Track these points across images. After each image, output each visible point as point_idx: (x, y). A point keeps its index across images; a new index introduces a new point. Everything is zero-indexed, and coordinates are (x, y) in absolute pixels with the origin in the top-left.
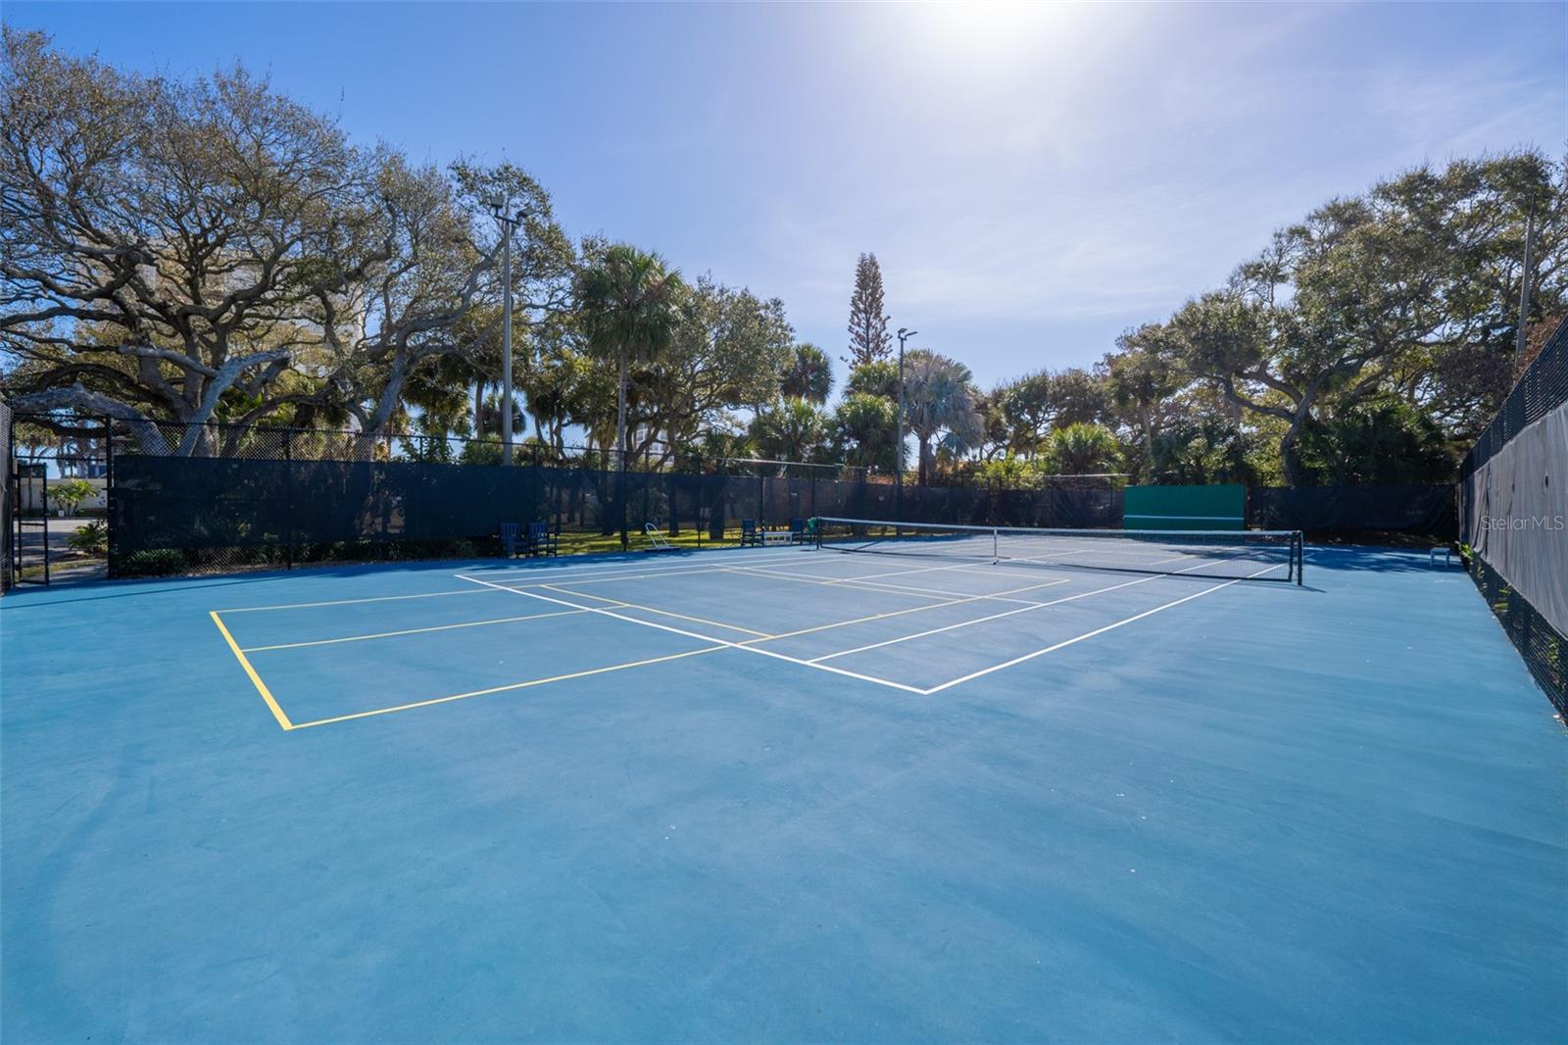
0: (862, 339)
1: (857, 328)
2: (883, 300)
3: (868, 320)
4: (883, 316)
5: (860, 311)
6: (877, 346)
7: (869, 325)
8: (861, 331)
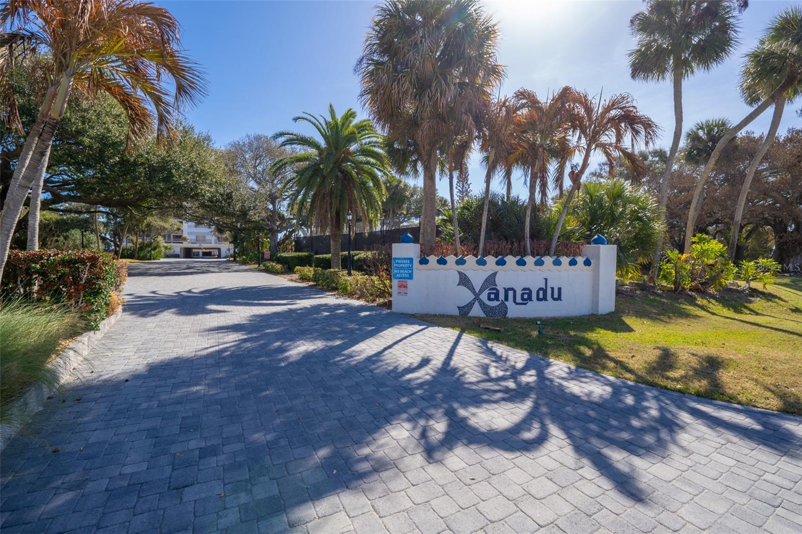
0: (461, 192)
1: (459, 188)
2: (469, 177)
3: (463, 184)
4: (469, 183)
5: (460, 181)
6: (466, 194)
7: (463, 186)
8: (460, 189)
